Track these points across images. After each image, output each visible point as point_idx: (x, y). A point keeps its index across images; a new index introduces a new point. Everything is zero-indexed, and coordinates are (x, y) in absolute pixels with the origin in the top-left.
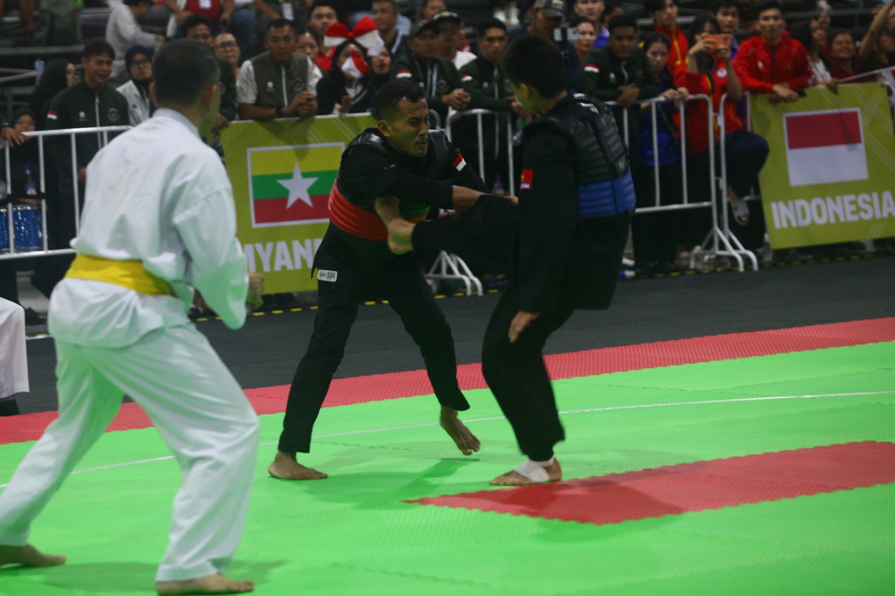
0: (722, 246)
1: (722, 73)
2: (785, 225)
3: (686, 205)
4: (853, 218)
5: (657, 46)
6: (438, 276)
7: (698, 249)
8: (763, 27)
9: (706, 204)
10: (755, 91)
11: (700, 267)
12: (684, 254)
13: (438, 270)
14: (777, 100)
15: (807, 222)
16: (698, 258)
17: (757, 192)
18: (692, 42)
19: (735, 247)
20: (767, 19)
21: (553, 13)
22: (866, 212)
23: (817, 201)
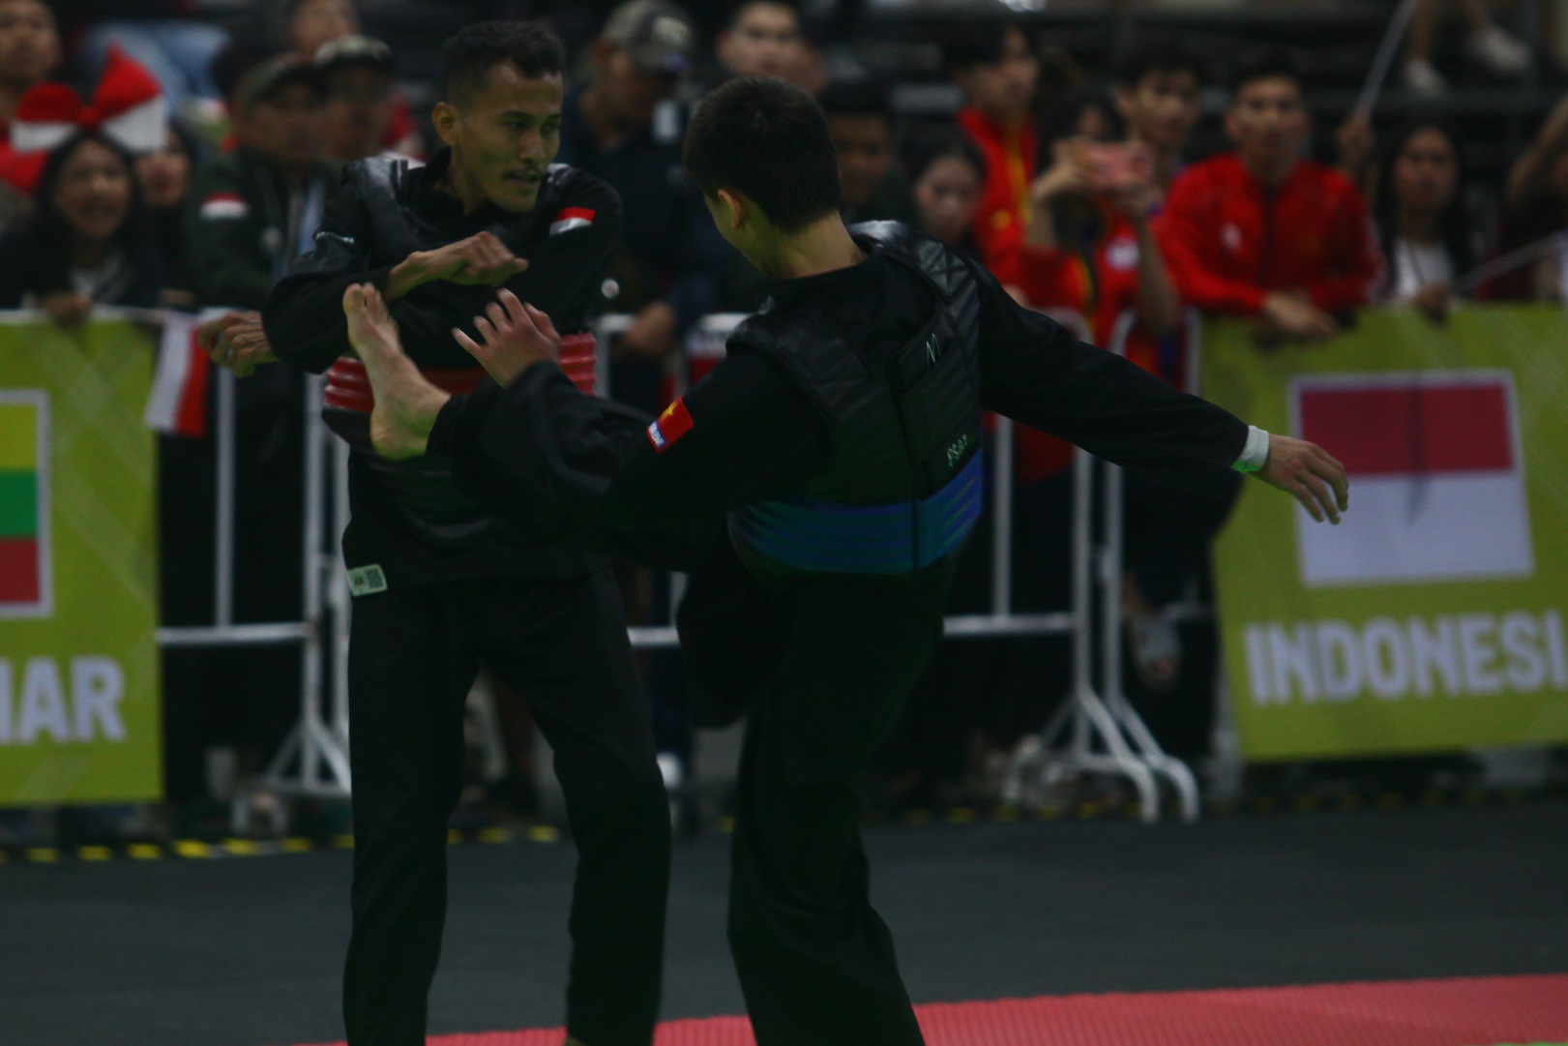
0: (1098, 744)
1: (1123, 255)
2: (1282, 691)
3: (1001, 622)
4: (1489, 683)
5: (949, 169)
6: (290, 787)
7: (1030, 749)
8: (1247, 130)
9: (1056, 622)
10: (1215, 311)
11: (1035, 798)
12: (995, 761)
13: (294, 769)
14: (1272, 339)
15: (1350, 686)
16: (1030, 774)
17: (1207, 593)
18: (1040, 163)
19: (1134, 747)
20: (1258, 105)
21: (655, 59)
22: (1524, 666)
23: (1379, 630)
